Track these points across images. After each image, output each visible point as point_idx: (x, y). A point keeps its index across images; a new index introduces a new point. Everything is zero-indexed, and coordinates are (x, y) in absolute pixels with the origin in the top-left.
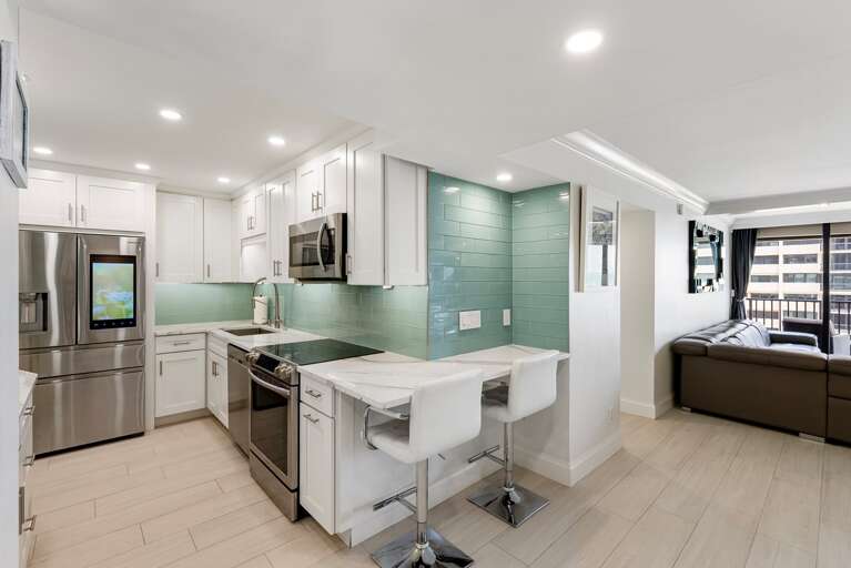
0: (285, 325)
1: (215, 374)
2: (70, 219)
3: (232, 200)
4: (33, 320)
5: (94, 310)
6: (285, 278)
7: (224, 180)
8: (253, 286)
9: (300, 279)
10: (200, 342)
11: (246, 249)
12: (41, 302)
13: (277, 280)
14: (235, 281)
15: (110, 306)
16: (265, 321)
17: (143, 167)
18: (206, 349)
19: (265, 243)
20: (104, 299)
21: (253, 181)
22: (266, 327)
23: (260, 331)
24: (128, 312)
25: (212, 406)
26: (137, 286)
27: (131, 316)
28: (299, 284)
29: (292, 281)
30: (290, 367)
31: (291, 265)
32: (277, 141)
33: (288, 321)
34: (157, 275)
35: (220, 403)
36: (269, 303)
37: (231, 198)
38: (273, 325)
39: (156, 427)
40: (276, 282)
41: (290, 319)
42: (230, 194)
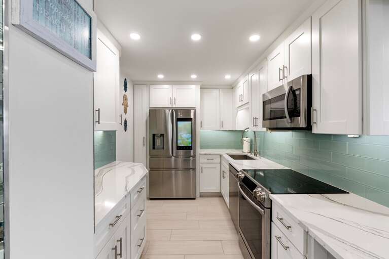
0: (260, 155)
1: (224, 177)
2: (171, 104)
3: (232, 88)
4: (159, 145)
5: (178, 141)
6: (261, 128)
7: (228, 77)
8: (243, 132)
9: (270, 129)
10: (217, 160)
11: (239, 112)
12: (162, 137)
13: (255, 129)
14: (234, 129)
15: (183, 140)
16: (249, 151)
17: (194, 77)
18: (221, 163)
19: (248, 108)
20: (181, 137)
21: (242, 74)
22: (249, 155)
23: (246, 157)
24: (189, 143)
25: (223, 192)
26: (193, 132)
27: (191, 145)
28: (269, 132)
29: (264, 129)
30: (264, 193)
31: (264, 119)
32: (254, 38)
33: (261, 153)
34: (201, 127)
35: (226, 191)
36: (251, 141)
37: (232, 87)
38: (253, 154)
39: (200, 196)
40: (254, 130)
41: (263, 152)
42: (231, 85)
